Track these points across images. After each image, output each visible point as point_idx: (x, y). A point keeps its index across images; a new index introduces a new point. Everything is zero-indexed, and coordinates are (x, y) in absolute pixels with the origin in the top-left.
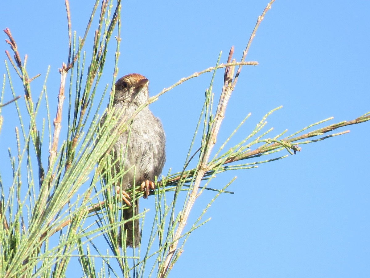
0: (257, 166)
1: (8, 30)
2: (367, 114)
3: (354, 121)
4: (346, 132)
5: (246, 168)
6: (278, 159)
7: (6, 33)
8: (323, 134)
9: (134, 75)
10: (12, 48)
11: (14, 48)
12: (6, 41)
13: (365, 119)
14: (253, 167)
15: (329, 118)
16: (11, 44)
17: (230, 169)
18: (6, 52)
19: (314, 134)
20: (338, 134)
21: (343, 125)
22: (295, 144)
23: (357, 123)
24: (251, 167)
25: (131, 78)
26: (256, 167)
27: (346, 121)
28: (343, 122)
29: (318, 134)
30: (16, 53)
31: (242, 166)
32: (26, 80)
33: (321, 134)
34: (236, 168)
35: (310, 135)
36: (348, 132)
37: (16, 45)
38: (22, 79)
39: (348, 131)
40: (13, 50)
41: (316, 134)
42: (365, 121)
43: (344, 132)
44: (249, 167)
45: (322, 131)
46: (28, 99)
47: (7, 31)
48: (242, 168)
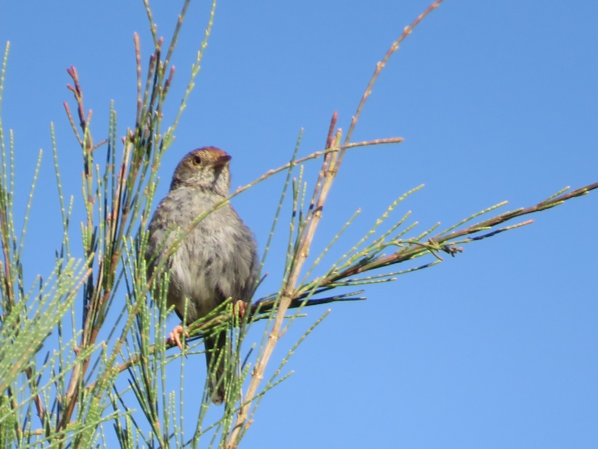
0: (395, 278)
1: (74, 68)
2: (553, 197)
3: (535, 208)
4: (528, 222)
5: (379, 281)
6: (426, 266)
7: (69, 73)
8: (490, 227)
9: (212, 149)
10: (75, 96)
11: (78, 98)
12: (68, 87)
13: (551, 205)
14: (389, 280)
15: (500, 202)
16: (75, 91)
17: (356, 283)
18: (64, 105)
19: (477, 229)
20: (515, 226)
21: (519, 213)
22: (450, 243)
23: (541, 210)
24: (387, 279)
25: (207, 152)
26: (393, 279)
27: (522, 208)
28: (518, 210)
29: (483, 228)
30: (79, 105)
31: (372, 278)
32: (88, 146)
33: (487, 228)
34: (365, 282)
35: (471, 230)
36: (532, 222)
37: (81, 92)
38: (82, 146)
39: (530, 221)
40: (77, 99)
41: (479, 228)
42: (551, 207)
43: (524, 223)
44: (384, 280)
45: (488, 224)
46: (86, 177)
47: (73, 70)
48: (372, 281)
